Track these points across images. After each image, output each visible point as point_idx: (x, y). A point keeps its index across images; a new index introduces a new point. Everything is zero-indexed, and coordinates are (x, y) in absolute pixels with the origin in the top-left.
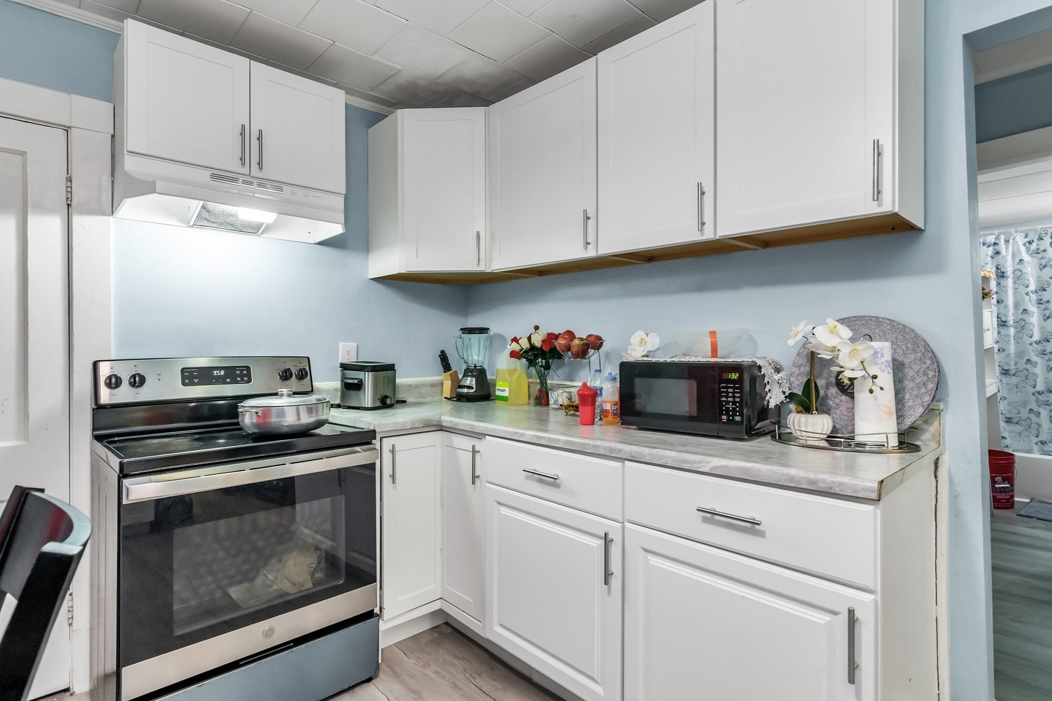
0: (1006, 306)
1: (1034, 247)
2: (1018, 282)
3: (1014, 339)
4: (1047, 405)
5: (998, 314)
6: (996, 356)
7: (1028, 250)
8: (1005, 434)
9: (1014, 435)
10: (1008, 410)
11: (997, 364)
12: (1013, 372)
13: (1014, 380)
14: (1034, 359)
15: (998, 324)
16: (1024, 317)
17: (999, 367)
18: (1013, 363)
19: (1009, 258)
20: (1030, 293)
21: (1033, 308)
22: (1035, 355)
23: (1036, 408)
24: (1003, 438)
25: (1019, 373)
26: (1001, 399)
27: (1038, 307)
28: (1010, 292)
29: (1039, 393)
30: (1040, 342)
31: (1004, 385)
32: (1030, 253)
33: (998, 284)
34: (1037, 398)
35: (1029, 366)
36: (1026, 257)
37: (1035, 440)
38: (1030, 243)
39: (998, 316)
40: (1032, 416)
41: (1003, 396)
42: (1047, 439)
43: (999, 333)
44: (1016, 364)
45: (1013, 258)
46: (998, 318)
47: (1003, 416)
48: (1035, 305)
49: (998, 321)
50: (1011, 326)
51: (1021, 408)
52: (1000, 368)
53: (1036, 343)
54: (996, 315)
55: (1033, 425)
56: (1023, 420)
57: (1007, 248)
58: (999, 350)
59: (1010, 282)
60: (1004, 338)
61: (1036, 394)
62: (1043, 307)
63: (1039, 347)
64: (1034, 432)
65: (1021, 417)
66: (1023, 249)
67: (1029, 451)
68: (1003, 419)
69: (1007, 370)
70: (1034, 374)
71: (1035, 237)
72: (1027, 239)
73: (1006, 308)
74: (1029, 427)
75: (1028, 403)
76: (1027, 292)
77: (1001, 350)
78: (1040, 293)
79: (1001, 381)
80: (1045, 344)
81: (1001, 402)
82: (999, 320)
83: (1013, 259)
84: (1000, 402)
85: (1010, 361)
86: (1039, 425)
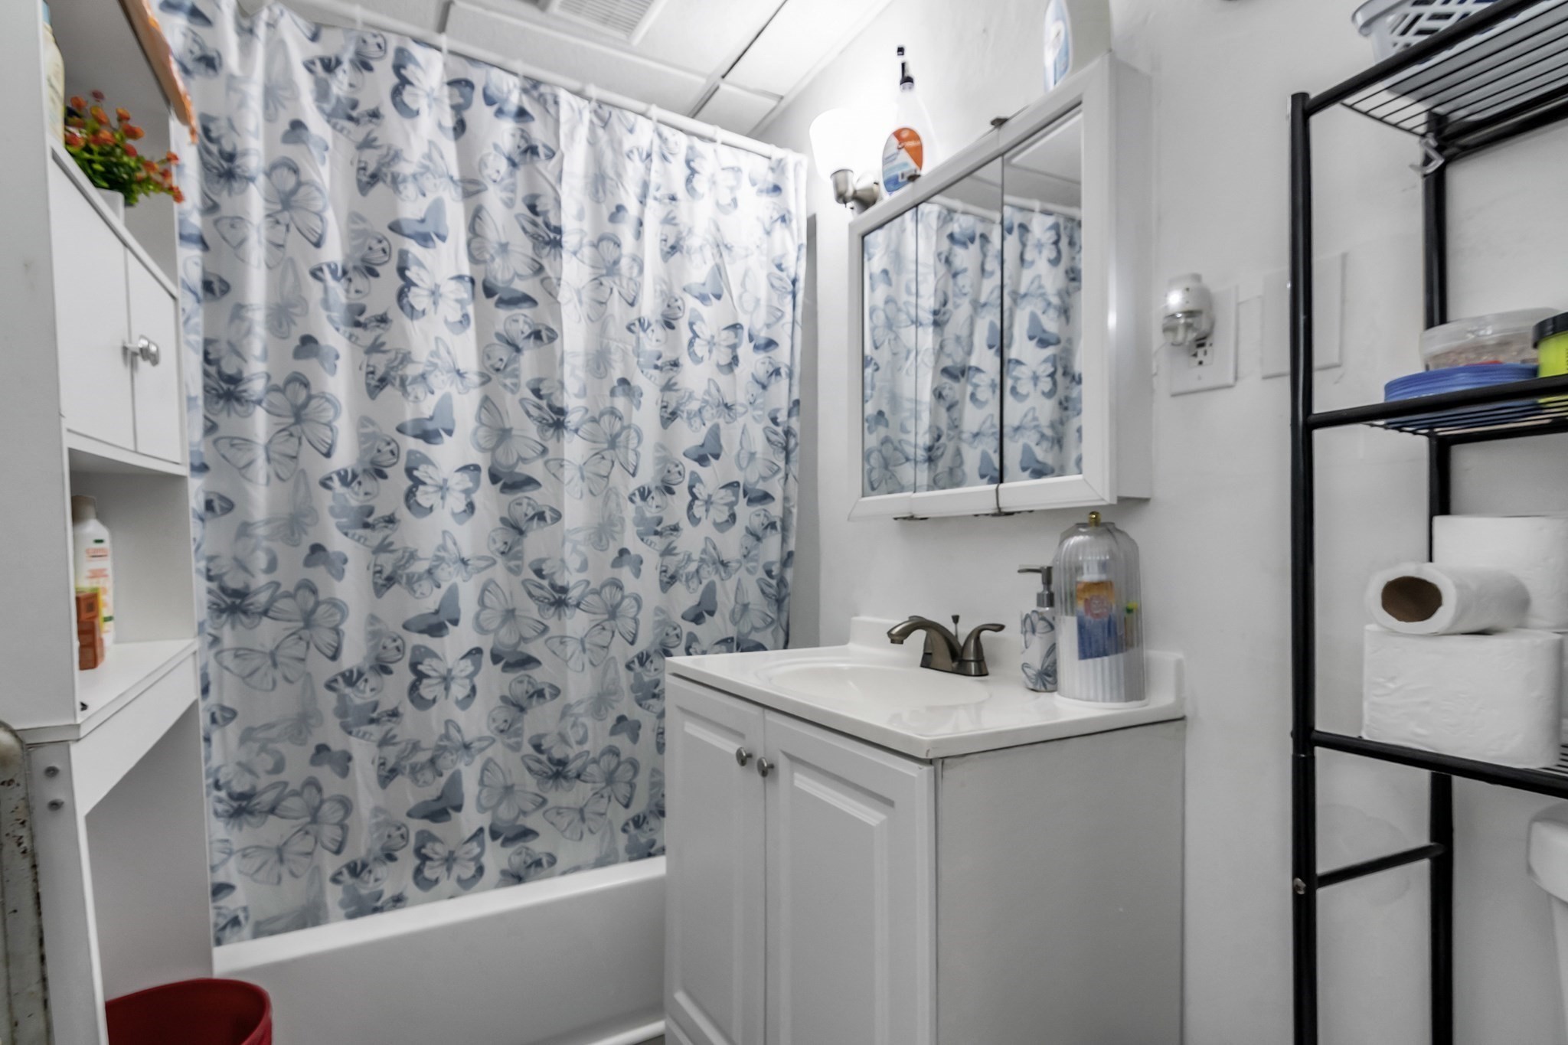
0: (239, 311)
1: (340, 84)
2: (285, 217)
3: (269, 459)
4: (372, 721)
5: (208, 342)
6: (195, 529)
7: (322, 93)
8: (230, 872)
9: (257, 862)
10: (239, 764)
11: (202, 565)
12: (262, 598)
13: (267, 633)
14: (338, 542)
15: (207, 389)
16: (307, 367)
17: (210, 578)
18: (261, 560)
19: (255, 91)
20: (327, 275)
21: (333, 338)
22: (339, 527)
23: (337, 740)
24: (221, 889)
25: (281, 604)
26: (214, 720)
27: (350, 337)
28: (256, 252)
29: (351, 678)
30: (355, 476)
31: (228, 659)
32: (328, 107)
33: (210, 208)
34: (342, 698)
35: (318, 575)
36: (317, 124)
37: (331, 864)
38: (330, 65)
39: (206, 354)
40: (326, 775)
41: (223, 708)
42: (369, 851)
43: (211, 428)
44: (272, 566)
45: (266, 107)
46: (207, 359)
47: (223, 794)
48: (342, 328)
49: (206, 374)
50: (259, 402)
51: (285, 748)
52: (214, 586)
53: (347, 479)
54: (197, 339)
55: (326, 807)
56: (296, 794)
57: (245, 49)
58: (209, 505)
59: (255, 202)
60: (230, 453)
61: (341, 685)
62: (367, 337)
63: (353, 499)
64: (330, 833)
65: (285, 784)
66: (304, 82)
67: (309, 916)
68: (220, 808)
69: (242, 594)
70: (334, 603)
71: (344, 48)
72: (317, 50)
73: (242, 319)
74: (315, 820)
75: (312, 721)
76: (314, 264)
77: (217, 504)
78: (359, 282)
79: (216, 640)
80: (369, 484)
81: (216, 737)
82: (212, 370)
83: (270, 118)
84: (207, 740)
85: (253, 551)
86: (346, 805)
